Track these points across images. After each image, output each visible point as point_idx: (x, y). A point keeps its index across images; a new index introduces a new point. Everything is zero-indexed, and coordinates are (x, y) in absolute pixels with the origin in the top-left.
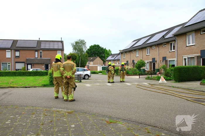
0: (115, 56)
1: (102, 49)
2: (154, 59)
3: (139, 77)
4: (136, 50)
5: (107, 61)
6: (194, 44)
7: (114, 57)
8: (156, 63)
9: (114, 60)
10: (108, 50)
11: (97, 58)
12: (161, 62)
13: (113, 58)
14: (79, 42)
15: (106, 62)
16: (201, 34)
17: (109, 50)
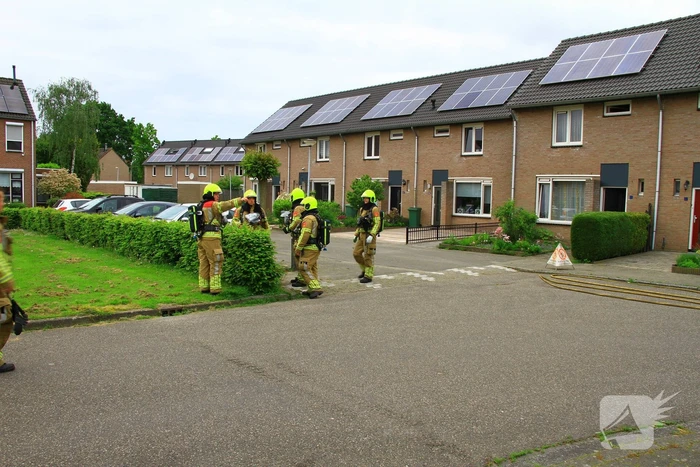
0: (182, 150)
1: (119, 120)
2: (395, 177)
3: (407, 241)
4: (319, 139)
5: (150, 165)
6: (580, 143)
7: (178, 155)
8: (403, 189)
9: (177, 165)
10: (145, 126)
11: (106, 152)
12: (429, 186)
13: (173, 158)
14: (71, 89)
15: (146, 169)
16: (604, 117)
17: (150, 127)
